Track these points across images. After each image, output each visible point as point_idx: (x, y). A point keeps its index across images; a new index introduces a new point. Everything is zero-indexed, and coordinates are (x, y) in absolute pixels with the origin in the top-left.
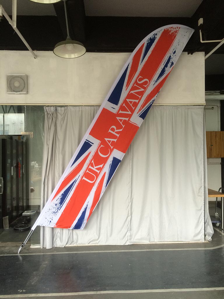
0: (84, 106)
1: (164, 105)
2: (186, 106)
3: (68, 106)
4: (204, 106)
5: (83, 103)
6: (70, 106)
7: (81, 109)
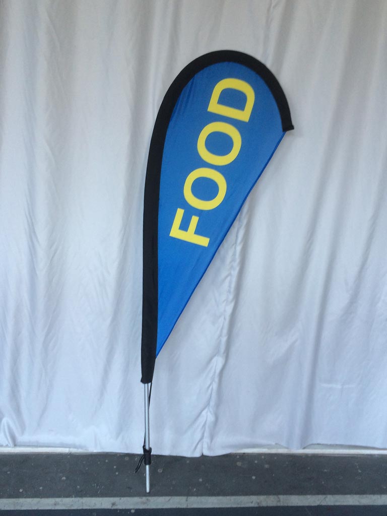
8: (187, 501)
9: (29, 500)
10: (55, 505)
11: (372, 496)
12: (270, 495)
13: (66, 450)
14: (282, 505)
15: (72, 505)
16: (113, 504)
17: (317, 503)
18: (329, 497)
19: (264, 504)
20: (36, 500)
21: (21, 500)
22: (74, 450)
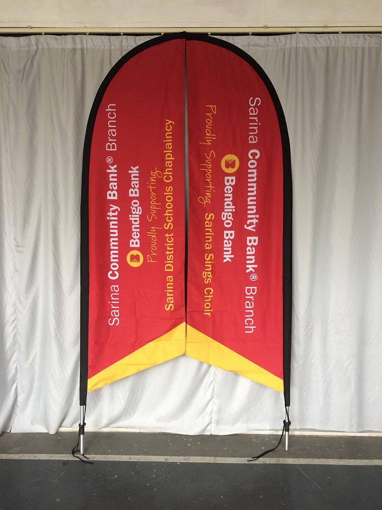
0: (90, 34)
1: (338, 33)
6: (46, 34)
7: (79, 46)
8: (215, 459)
9: (114, 456)
10: (130, 458)
11: (348, 460)
12: (273, 457)
13: (138, 431)
14: (280, 463)
15: (140, 459)
16: (166, 459)
17: (307, 463)
18: (315, 459)
19: (268, 462)
20: (118, 456)
21: (109, 456)
22: (142, 431)
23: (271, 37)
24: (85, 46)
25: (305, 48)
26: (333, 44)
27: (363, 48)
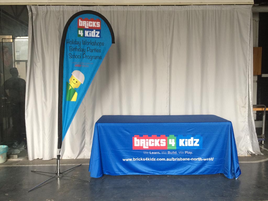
0: (116, 5)
1: (206, 5)
2: (232, 5)
3: (97, 5)
4: (252, 5)
5: (115, 3)
6: (100, 5)
7: (112, 10)
23: (182, 6)
24: (114, 10)
25: (195, 10)
26: (205, 9)
27: (216, 10)
